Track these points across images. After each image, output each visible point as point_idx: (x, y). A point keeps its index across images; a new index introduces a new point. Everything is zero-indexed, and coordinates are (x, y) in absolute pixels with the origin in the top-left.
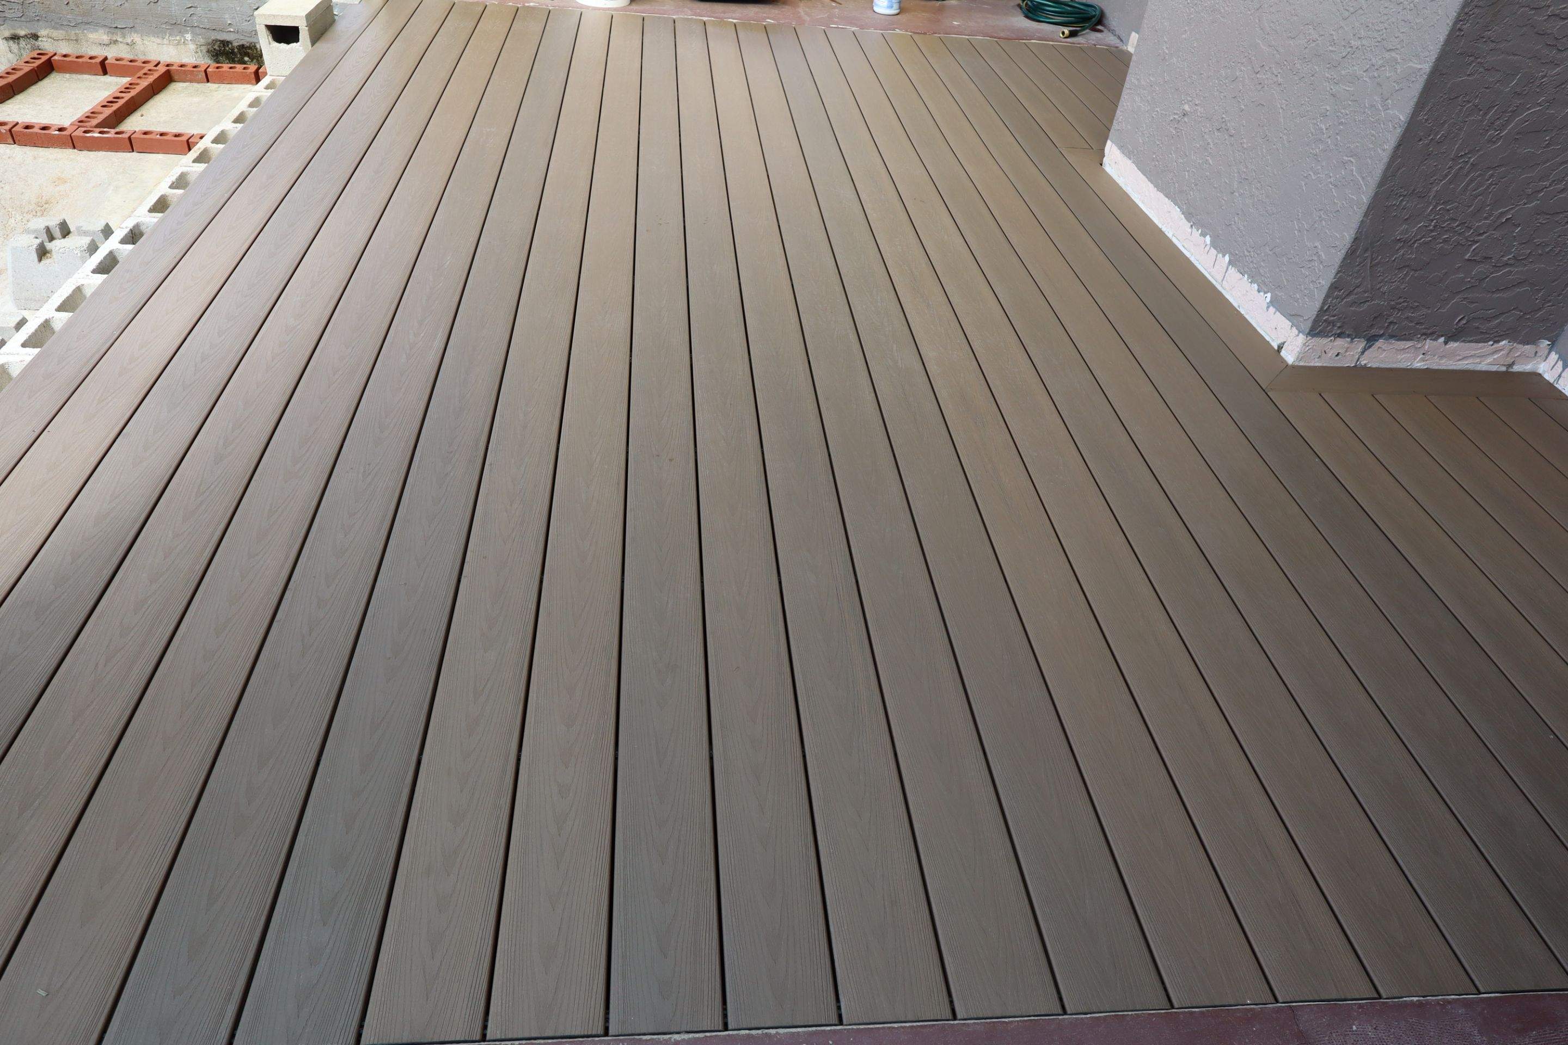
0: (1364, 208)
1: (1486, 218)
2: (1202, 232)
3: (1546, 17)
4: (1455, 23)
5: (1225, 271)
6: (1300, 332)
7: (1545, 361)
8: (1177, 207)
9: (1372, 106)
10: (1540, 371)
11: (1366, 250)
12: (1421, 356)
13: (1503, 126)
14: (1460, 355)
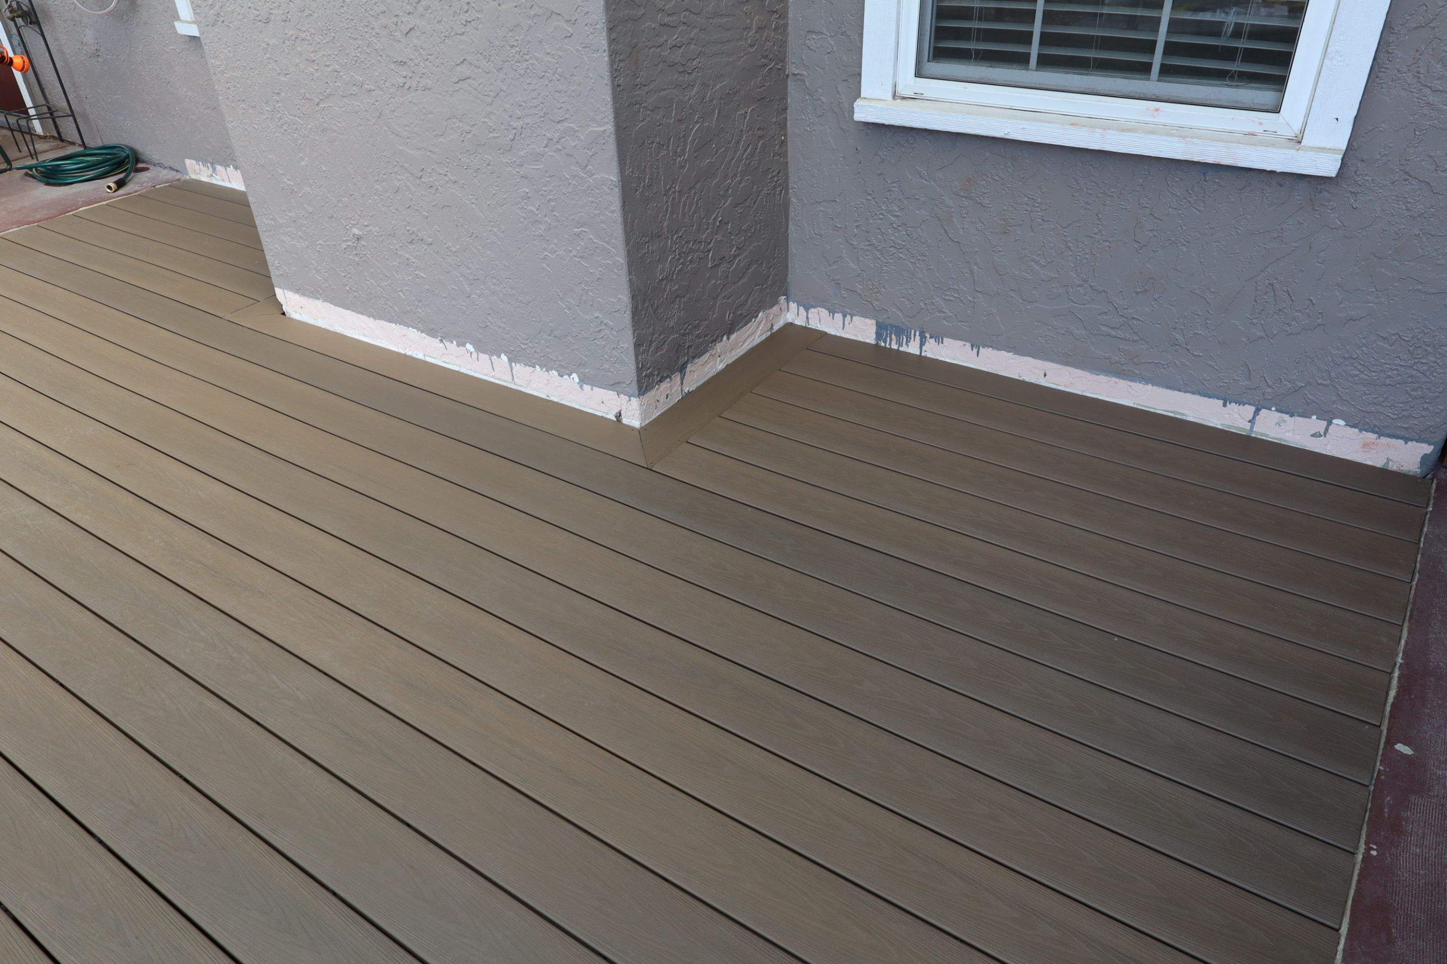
0: (625, 267)
1: (707, 229)
2: (457, 342)
3: (669, 50)
4: (613, 81)
5: (510, 370)
6: (630, 397)
7: (788, 311)
8: (410, 328)
9: (574, 176)
10: (790, 321)
11: (644, 301)
12: (719, 359)
13: (683, 150)
14: (740, 342)
